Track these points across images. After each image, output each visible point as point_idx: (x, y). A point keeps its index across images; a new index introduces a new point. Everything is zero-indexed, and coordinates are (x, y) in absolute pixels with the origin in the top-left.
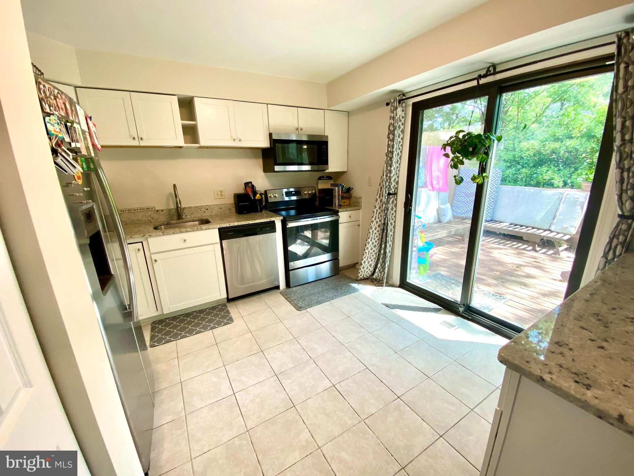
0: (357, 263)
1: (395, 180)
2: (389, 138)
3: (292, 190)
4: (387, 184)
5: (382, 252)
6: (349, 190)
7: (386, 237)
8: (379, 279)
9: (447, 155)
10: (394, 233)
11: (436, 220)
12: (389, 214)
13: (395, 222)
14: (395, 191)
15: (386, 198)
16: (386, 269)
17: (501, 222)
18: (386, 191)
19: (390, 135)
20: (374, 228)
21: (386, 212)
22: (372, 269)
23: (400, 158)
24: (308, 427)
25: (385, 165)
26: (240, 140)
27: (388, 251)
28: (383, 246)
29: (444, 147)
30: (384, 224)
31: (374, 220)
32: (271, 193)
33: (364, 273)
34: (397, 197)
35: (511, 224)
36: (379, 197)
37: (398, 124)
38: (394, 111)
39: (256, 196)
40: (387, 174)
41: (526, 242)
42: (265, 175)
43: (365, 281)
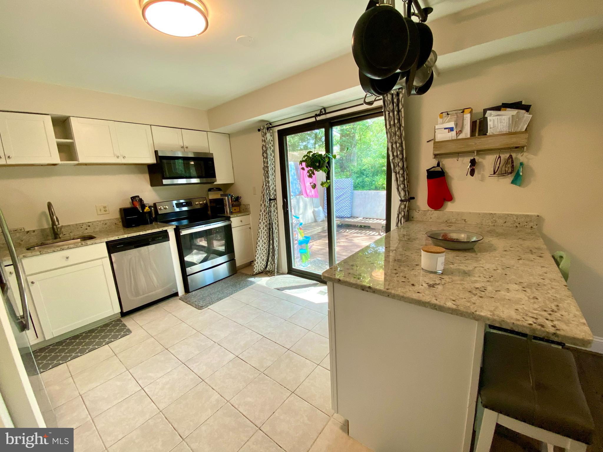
0: (253, 261)
1: (273, 188)
2: (263, 156)
3: (182, 201)
4: (268, 192)
5: (271, 247)
6: (238, 199)
7: (273, 234)
8: (272, 271)
9: (303, 169)
10: (278, 230)
11: (313, 220)
12: (272, 215)
13: (278, 221)
14: (274, 197)
15: (269, 202)
16: (276, 261)
17: (358, 218)
18: (267, 198)
19: (264, 154)
20: (262, 228)
21: (269, 214)
22: (264, 263)
23: (274, 171)
24: (217, 391)
25: (264, 177)
26: (124, 157)
27: (275, 246)
28: (271, 242)
29: (301, 162)
30: (270, 224)
31: (261, 222)
32: (161, 205)
33: (259, 267)
34: (276, 201)
35: (363, 218)
36: (263, 203)
37: (269, 145)
38: (264, 136)
39: (145, 208)
40: (266, 184)
41: (373, 229)
42: (153, 189)
43: (260, 274)
